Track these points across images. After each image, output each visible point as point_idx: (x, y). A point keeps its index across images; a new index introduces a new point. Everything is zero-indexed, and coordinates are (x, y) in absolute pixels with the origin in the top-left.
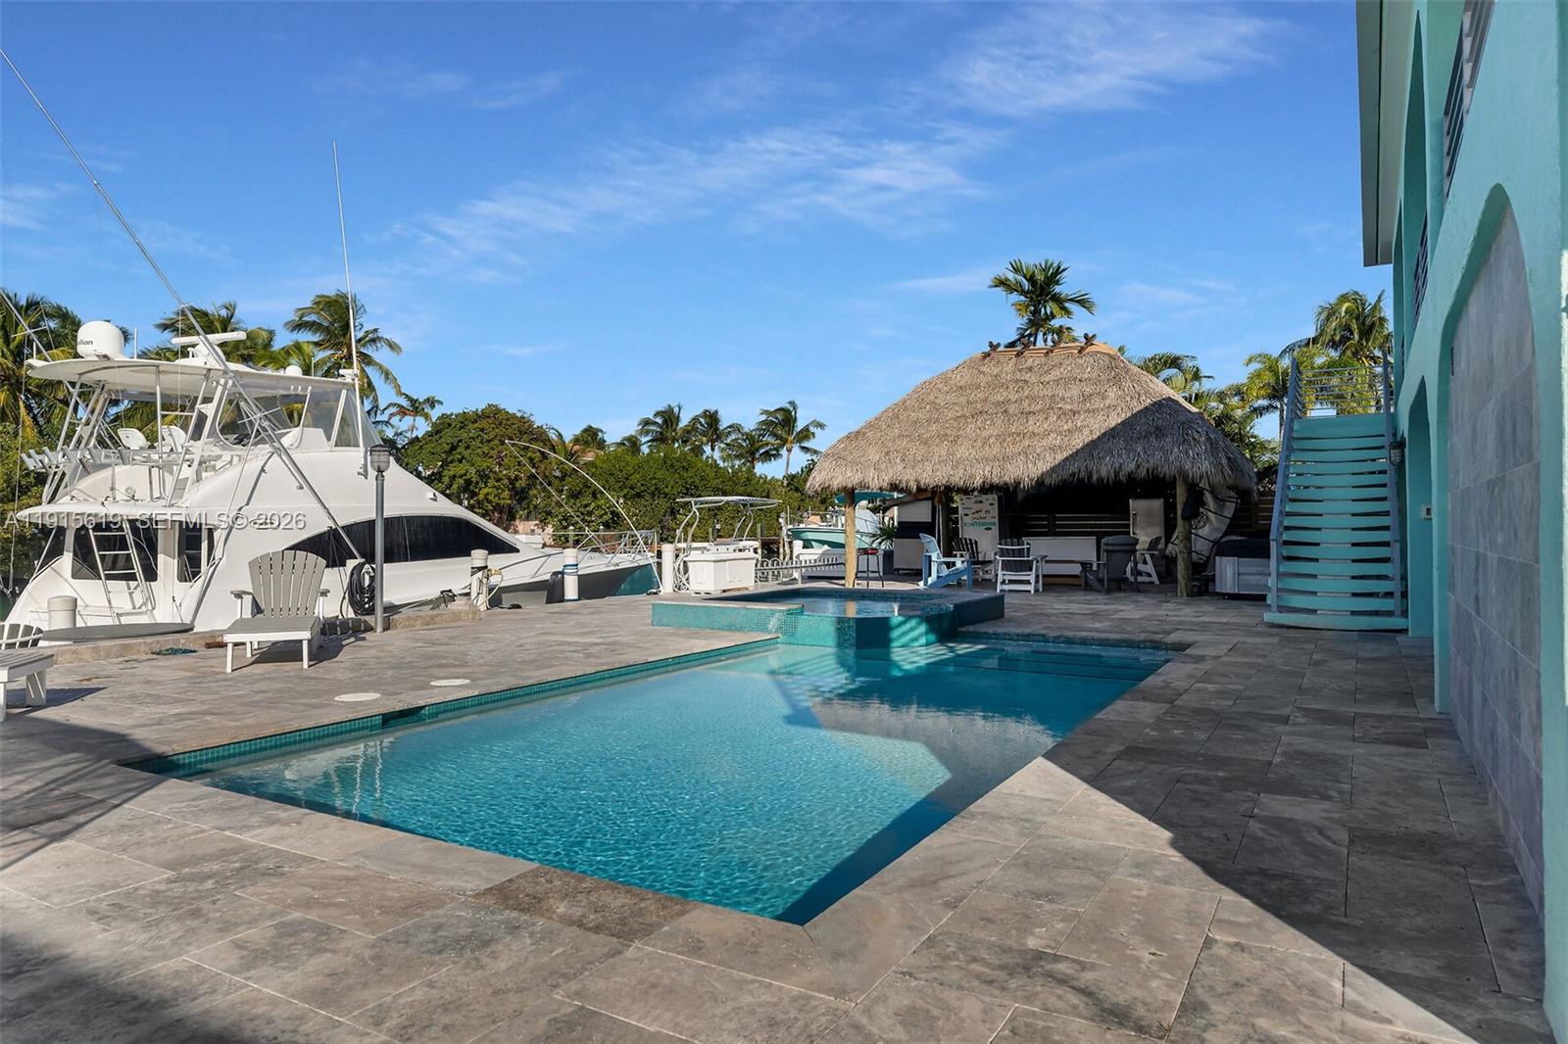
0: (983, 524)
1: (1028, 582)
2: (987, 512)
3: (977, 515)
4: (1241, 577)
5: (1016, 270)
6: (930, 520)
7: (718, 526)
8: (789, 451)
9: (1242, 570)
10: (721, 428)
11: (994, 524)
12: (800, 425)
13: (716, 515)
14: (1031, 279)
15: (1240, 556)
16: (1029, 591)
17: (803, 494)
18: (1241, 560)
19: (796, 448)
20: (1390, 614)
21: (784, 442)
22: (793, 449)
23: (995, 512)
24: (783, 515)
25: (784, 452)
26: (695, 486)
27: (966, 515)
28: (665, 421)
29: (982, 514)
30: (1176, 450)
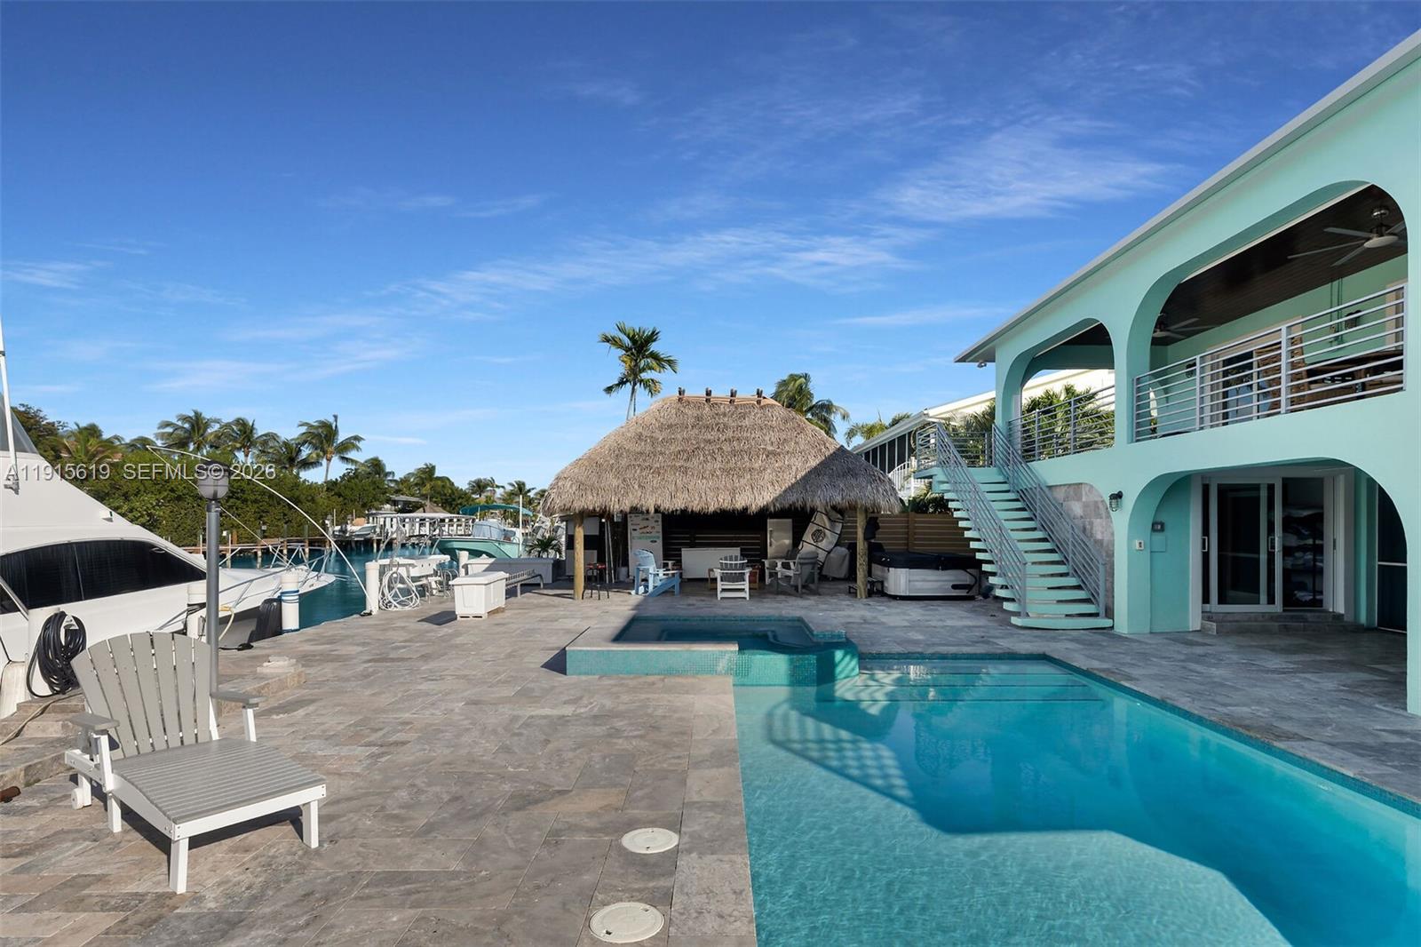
0: (650, 537)
1: (743, 590)
2: (653, 528)
3: (644, 530)
4: (912, 583)
5: (621, 330)
6: (597, 533)
7: (264, 528)
8: (329, 460)
9: (911, 579)
10: (256, 436)
11: (658, 537)
12: (341, 437)
13: (261, 516)
14: (632, 339)
15: (911, 567)
16: (745, 598)
17: (345, 499)
18: (912, 570)
19: (335, 459)
20: (1096, 615)
21: (325, 452)
22: (333, 459)
23: (659, 528)
24: (329, 517)
25: (324, 462)
26: (242, 490)
27: (635, 530)
28: (193, 426)
29: (648, 530)
30: (869, 487)
